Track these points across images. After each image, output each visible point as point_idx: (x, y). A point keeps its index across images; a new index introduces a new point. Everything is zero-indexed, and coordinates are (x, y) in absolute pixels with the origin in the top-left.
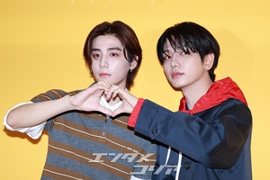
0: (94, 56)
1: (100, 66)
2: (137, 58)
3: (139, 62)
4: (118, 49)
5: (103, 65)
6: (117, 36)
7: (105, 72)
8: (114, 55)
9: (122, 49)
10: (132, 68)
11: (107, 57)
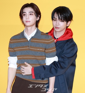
0: (24, 15)
1: (26, 18)
2: (39, 16)
3: (40, 17)
4: (33, 12)
5: (27, 18)
6: (32, 8)
7: (28, 21)
8: (31, 14)
9: (34, 12)
10: (38, 20)
11: (28, 15)
